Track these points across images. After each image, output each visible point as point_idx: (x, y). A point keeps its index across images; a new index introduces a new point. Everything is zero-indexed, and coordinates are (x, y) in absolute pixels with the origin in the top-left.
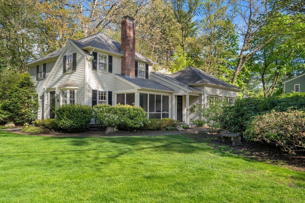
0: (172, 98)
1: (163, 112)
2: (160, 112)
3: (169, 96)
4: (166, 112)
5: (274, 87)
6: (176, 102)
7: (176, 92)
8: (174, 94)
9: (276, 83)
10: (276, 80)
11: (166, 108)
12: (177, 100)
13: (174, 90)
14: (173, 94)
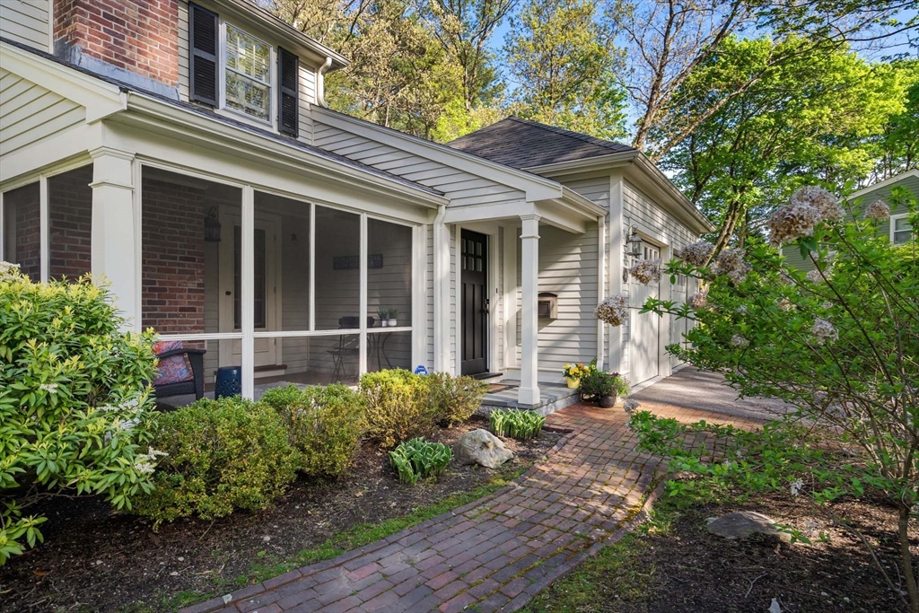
0: (431, 239)
1: (371, 323)
2: (354, 323)
3: (415, 229)
4: (393, 327)
5: (723, 243)
6: (453, 264)
7: (454, 203)
8: (447, 216)
9: (731, 232)
10: (731, 223)
11: (396, 302)
12: (462, 253)
13: (443, 194)
14: (439, 218)
